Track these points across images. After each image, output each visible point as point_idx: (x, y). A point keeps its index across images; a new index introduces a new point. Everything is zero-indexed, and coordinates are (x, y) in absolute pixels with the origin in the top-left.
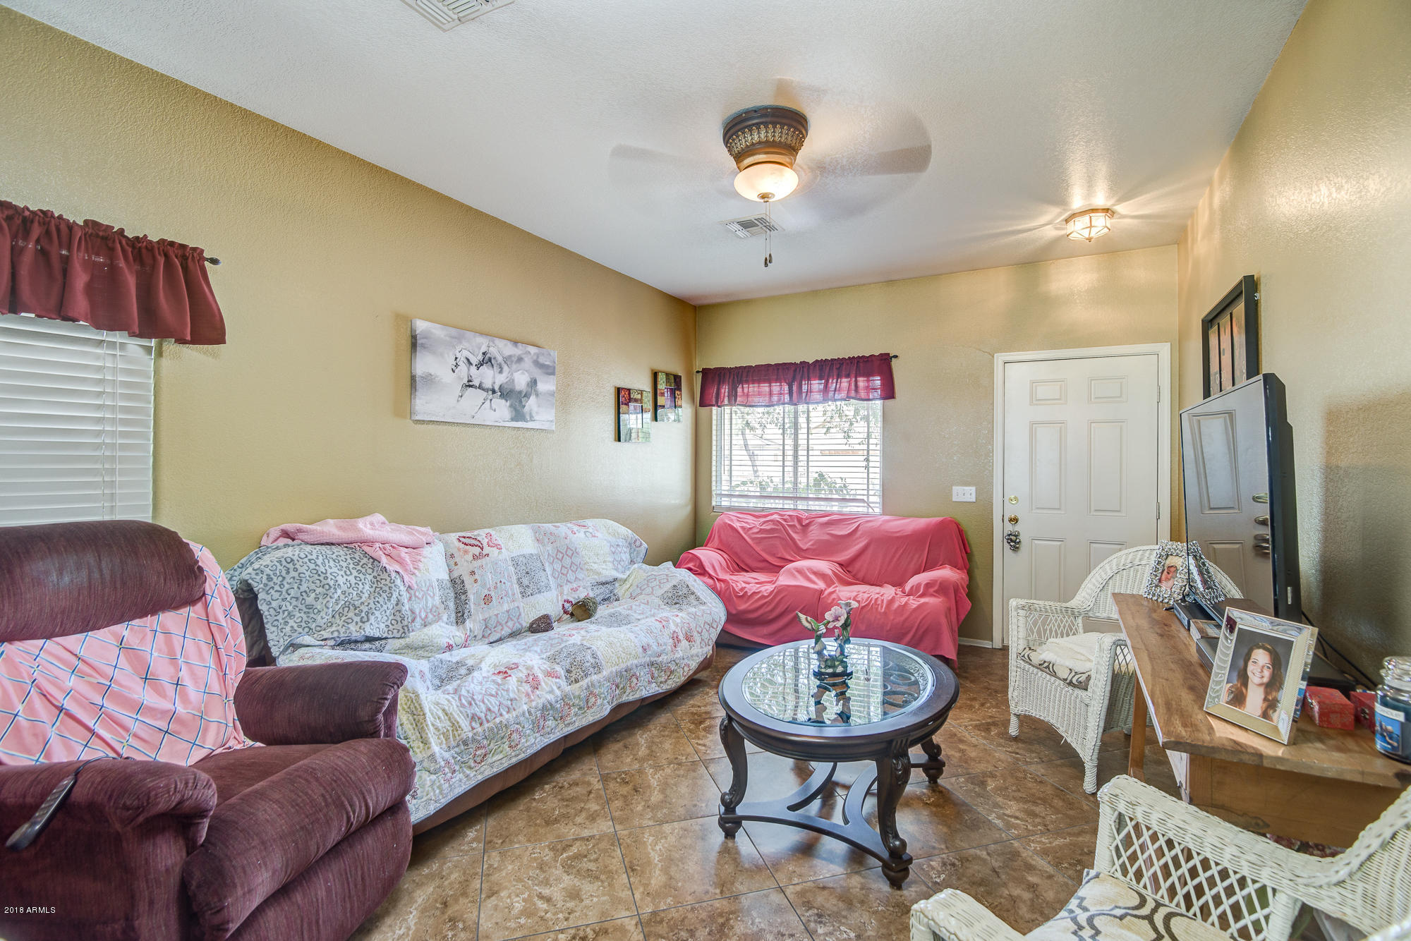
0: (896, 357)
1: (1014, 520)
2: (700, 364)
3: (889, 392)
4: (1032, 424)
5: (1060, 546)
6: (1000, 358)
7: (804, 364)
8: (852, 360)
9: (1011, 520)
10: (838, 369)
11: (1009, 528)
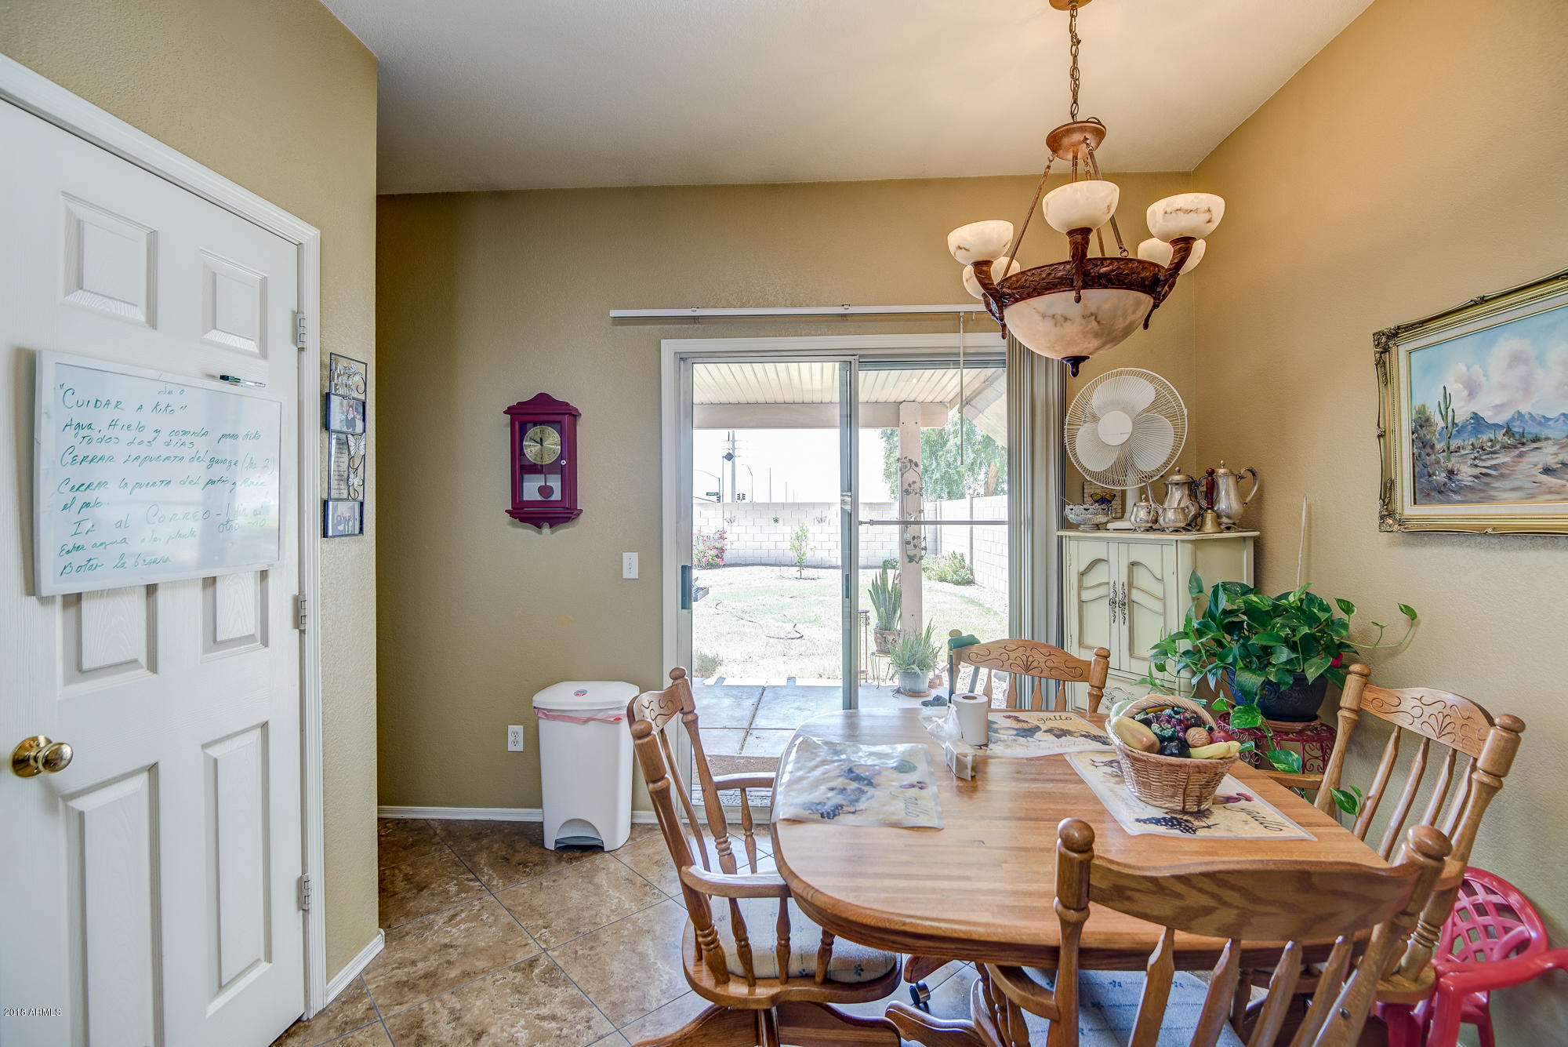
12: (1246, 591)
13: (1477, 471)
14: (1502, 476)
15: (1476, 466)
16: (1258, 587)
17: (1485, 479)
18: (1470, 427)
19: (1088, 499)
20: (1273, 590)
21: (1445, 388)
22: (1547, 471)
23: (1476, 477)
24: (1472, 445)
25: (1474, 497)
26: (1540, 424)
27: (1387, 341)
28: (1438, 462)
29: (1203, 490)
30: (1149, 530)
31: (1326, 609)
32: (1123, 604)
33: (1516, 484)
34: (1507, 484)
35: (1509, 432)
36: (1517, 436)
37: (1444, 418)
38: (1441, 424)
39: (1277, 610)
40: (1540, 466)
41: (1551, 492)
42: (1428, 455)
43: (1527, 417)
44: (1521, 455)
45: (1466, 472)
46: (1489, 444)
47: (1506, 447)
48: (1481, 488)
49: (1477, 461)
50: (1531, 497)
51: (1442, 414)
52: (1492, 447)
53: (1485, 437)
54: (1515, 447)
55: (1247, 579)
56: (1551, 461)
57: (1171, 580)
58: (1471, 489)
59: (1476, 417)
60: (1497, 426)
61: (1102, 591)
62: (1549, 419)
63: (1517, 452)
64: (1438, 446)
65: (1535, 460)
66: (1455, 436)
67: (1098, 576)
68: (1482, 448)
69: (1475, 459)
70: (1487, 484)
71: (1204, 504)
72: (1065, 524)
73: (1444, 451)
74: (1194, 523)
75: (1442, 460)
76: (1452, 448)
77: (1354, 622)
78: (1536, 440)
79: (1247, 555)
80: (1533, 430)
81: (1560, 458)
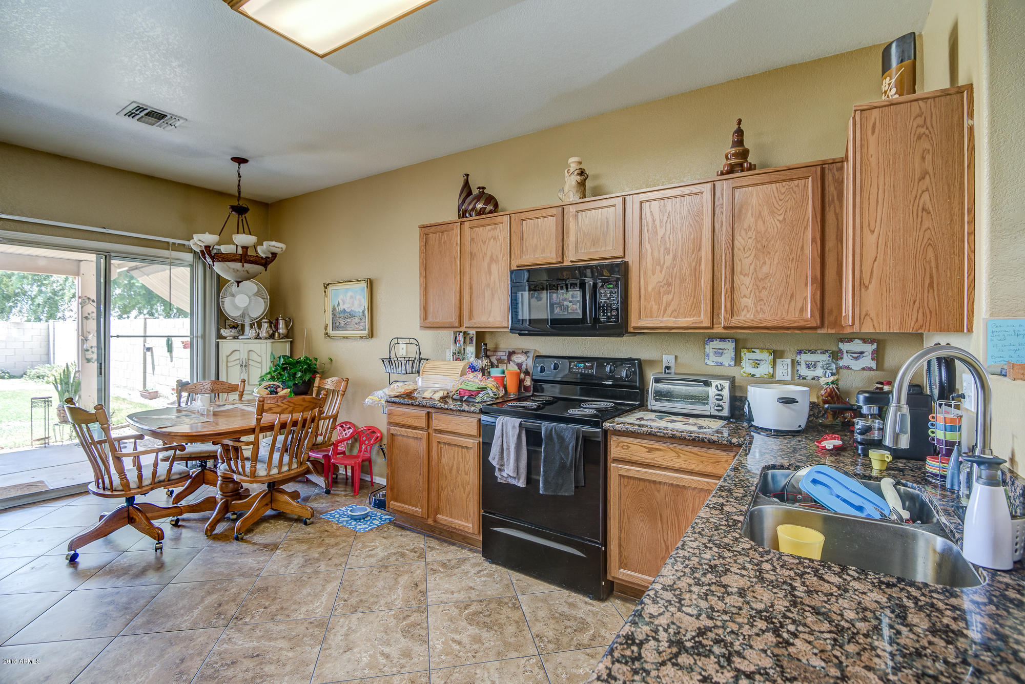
12: (288, 357)
16: (291, 356)
19: (227, 327)
20: (296, 357)
27: (326, 286)
29: (274, 325)
30: (256, 338)
31: (310, 361)
32: (245, 366)
39: (298, 362)
55: (288, 354)
57: (264, 356)
61: (238, 362)
67: (236, 356)
71: (274, 329)
72: (220, 336)
74: (272, 336)
77: (318, 363)
79: (288, 346)
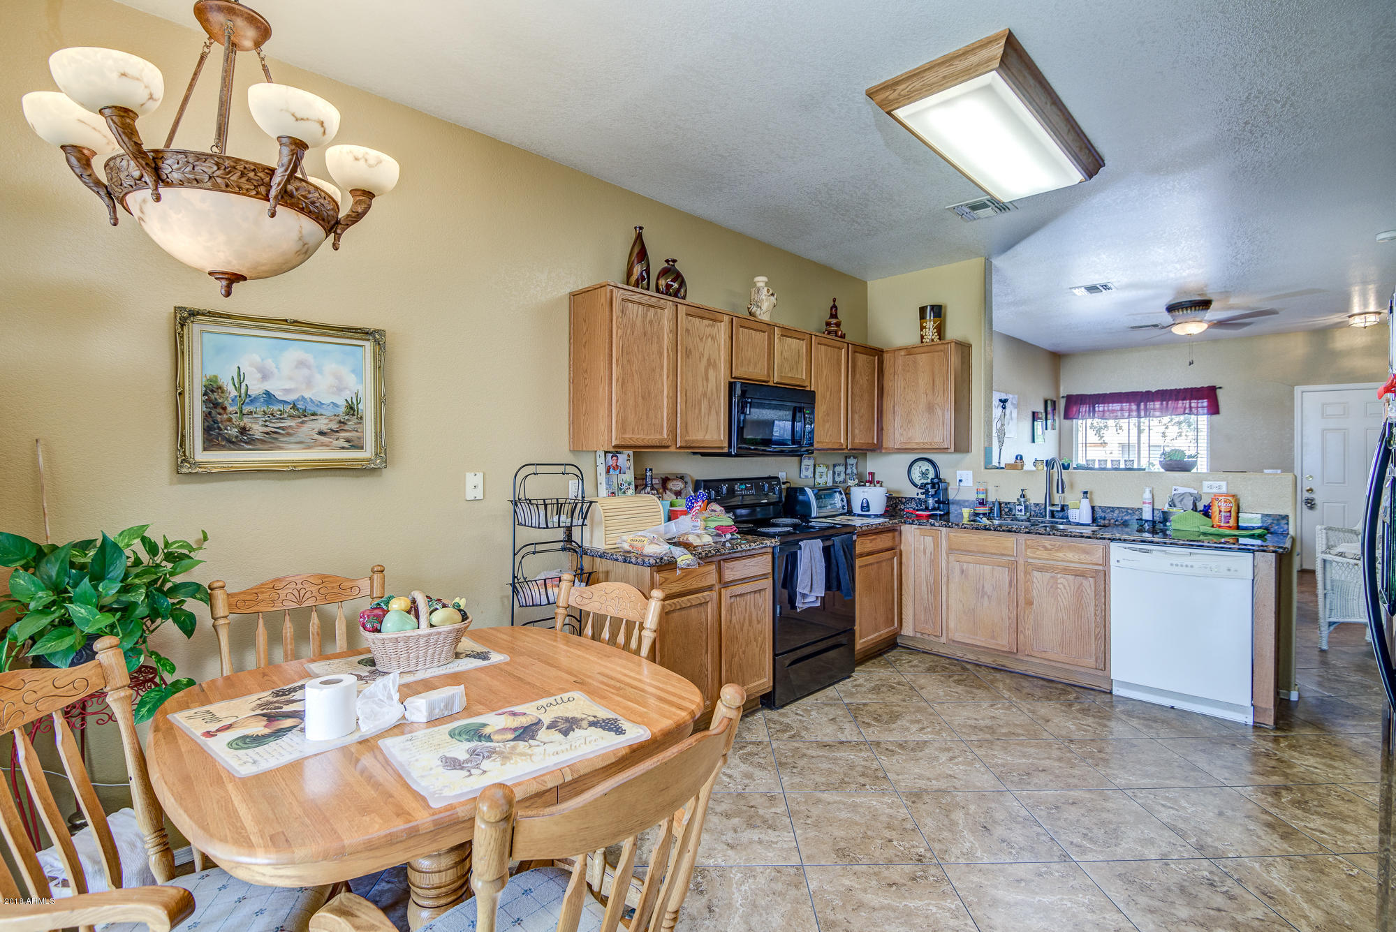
0: (1220, 388)
1: (1310, 490)
2: (1064, 391)
3: (1214, 409)
4: (1323, 430)
5: (1344, 507)
6: (1298, 390)
7: (1148, 393)
8: (1186, 390)
9: (1308, 491)
10: (1176, 395)
11: (1306, 495)
13: (268, 430)
14: (288, 434)
15: (267, 426)
17: (275, 436)
18: (262, 400)
21: (239, 368)
22: (321, 433)
23: (267, 433)
24: (264, 411)
25: (266, 446)
26: (317, 405)
28: (230, 420)
33: (298, 439)
34: (292, 439)
35: (294, 407)
36: (301, 411)
37: (238, 389)
38: (234, 393)
40: (317, 430)
41: (323, 445)
42: (220, 414)
43: (308, 400)
44: (303, 422)
45: (257, 429)
46: (279, 413)
47: (292, 416)
48: (272, 439)
49: (267, 423)
50: (309, 448)
51: (235, 385)
52: (281, 415)
53: (275, 408)
54: (300, 417)
56: (324, 428)
58: (262, 441)
59: (268, 393)
60: (285, 402)
62: (323, 404)
63: (300, 420)
64: (230, 409)
65: (313, 426)
66: (248, 403)
68: (272, 414)
69: (266, 421)
70: (276, 439)
73: (236, 413)
75: (234, 420)
76: (245, 412)
78: (314, 414)
80: (311, 408)
81: (330, 426)
